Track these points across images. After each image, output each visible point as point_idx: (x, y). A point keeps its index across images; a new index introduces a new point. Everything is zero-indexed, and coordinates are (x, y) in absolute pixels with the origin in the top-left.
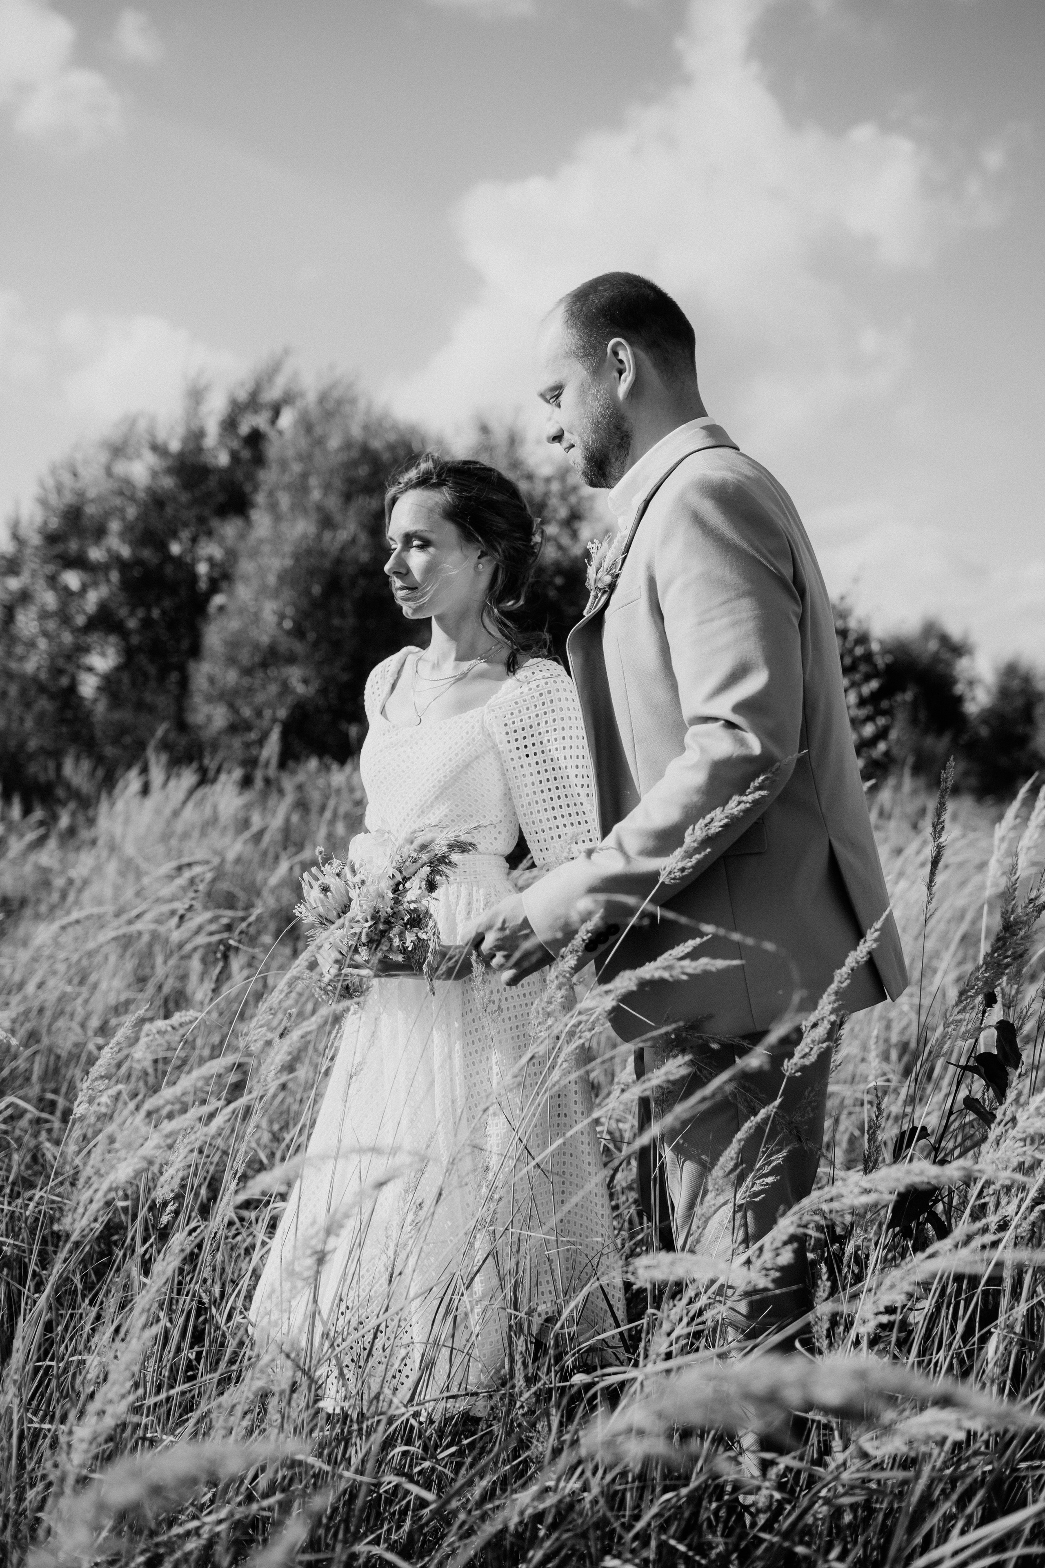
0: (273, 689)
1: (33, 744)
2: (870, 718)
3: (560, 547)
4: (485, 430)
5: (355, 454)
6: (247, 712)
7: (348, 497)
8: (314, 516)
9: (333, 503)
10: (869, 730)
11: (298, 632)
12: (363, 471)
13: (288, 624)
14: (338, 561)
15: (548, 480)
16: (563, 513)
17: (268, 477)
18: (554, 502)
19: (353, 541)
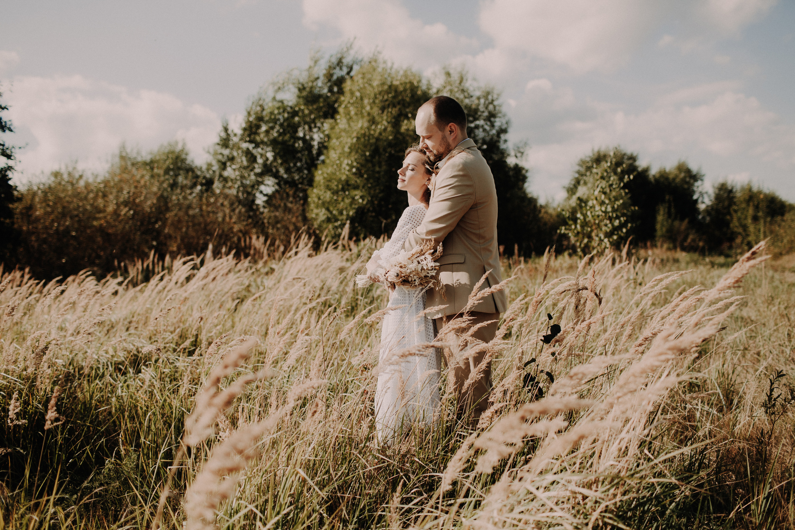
0: (347, 201)
1: (236, 228)
2: (617, 217)
3: (484, 130)
4: (448, 74)
6: (335, 212)
7: (383, 109)
8: (366, 118)
9: (376, 111)
10: (617, 223)
11: (359, 174)
13: (354, 170)
14: (378, 139)
15: (479, 98)
16: (486, 114)
17: (345, 99)
18: (481, 108)
19: (385, 129)
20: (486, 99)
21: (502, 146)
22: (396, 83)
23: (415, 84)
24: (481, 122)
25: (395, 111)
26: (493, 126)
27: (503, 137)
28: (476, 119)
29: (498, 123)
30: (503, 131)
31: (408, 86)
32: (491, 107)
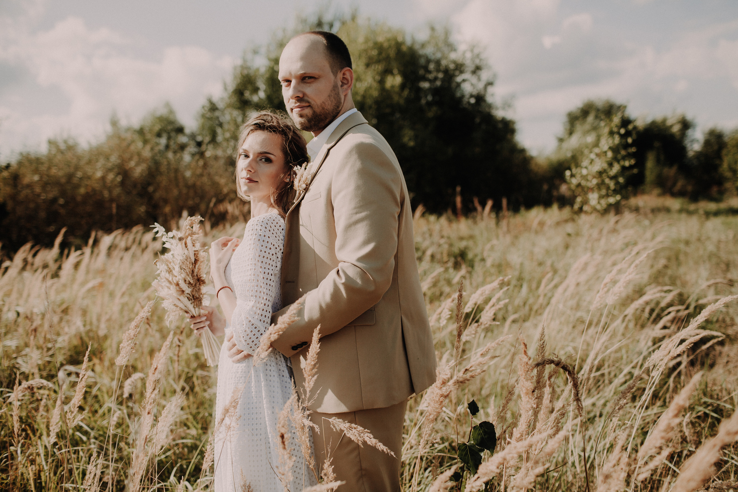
3: (472, 85)
4: (433, 29)
5: (371, 44)
7: (368, 65)
12: (375, 53)
14: (364, 97)
15: (465, 52)
16: (472, 67)
19: (371, 86)
20: (472, 51)
21: (489, 99)
22: (380, 39)
23: (400, 39)
24: (467, 76)
25: (380, 67)
26: (479, 79)
27: (490, 89)
28: (462, 72)
29: (485, 75)
30: (490, 84)
31: (393, 43)
32: (477, 62)
